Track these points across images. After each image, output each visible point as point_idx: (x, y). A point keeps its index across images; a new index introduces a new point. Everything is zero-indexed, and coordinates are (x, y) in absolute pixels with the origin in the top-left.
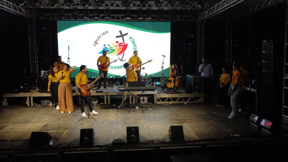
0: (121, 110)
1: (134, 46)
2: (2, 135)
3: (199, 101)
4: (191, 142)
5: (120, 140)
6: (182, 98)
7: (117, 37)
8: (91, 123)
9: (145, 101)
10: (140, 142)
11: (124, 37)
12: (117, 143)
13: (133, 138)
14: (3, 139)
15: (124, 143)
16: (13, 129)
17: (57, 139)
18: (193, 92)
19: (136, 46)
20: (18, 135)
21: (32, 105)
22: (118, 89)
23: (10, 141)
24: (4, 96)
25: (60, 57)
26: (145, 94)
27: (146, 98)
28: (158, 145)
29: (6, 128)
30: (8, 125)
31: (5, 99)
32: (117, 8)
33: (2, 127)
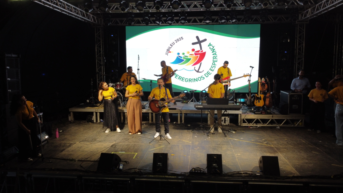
0: (197, 132)
1: (213, 54)
2: (70, 153)
3: (297, 125)
4: (289, 178)
5: (199, 169)
6: (274, 120)
7: (193, 44)
8: (163, 146)
9: (226, 121)
10: (223, 173)
11: (202, 44)
12: (195, 173)
13: (215, 168)
14: (71, 159)
15: (204, 174)
16: (81, 147)
17: (127, 163)
18: (288, 113)
19: (216, 55)
20: (86, 155)
21: (99, 121)
22: (195, 107)
23: (78, 161)
24: (70, 110)
26: (228, 113)
27: (228, 119)
28: (246, 178)
29: (74, 146)
30: (76, 143)
31: (72, 113)
32: (195, 10)
33: (69, 144)
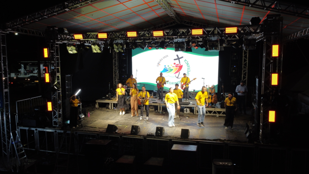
2: (95, 125)
4: (191, 139)
6: (216, 111)
7: (175, 60)
8: (143, 123)
9: (187, 111)
10: (163, 136)
11: (180, 60)
12: (150, 135)
13: (158, 133)
16: (100, 122)
17: (120, 130)
21: (112, 108)
23: (98, 128)
24: (97, 101)
25: (133, 75)
30: (98, 120)
33: (94, 121)
